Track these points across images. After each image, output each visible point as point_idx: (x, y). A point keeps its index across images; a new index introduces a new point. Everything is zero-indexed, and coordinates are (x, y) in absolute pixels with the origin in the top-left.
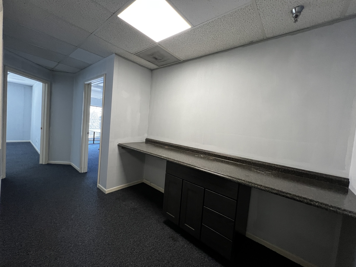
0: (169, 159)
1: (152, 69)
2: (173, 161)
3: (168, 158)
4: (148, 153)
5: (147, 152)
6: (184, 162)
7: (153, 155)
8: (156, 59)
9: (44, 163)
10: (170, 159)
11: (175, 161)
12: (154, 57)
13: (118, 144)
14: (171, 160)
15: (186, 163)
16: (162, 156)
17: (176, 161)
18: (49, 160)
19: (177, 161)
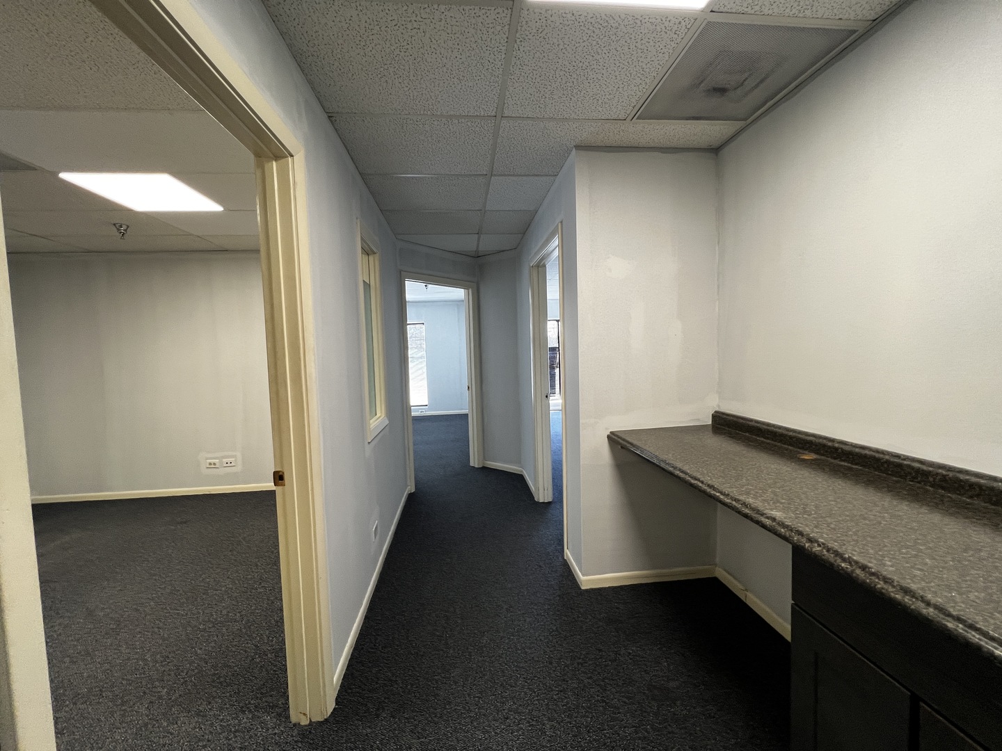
0: (804, 540)
1: (716, 144)
2: (831, 557)
3: (800, 533)
4: (702, 482)
5: (696, 479)
6: (914, 587)
7: (722, 497)
8: (721, 91)
9: (476, 466)
10: (810, 540)
11: (844, 560)
12: (709, 90)
13: (609, 433)
14: (816, 549)
15: (929, 596)
16: (762, 515)
17: (849, 561)
18: (485, 459)
19: (857, 562)
